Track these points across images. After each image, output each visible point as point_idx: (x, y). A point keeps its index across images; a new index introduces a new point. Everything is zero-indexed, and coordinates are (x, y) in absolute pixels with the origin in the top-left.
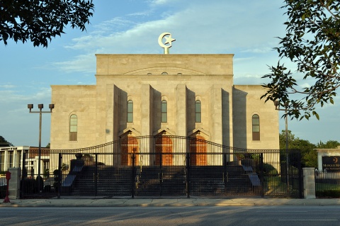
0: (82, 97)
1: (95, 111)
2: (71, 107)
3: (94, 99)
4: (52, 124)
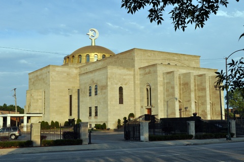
0: (125, 75)
1: (133, 85)
2: (119, 81)
3: (132, 77)
4: (109, 92)
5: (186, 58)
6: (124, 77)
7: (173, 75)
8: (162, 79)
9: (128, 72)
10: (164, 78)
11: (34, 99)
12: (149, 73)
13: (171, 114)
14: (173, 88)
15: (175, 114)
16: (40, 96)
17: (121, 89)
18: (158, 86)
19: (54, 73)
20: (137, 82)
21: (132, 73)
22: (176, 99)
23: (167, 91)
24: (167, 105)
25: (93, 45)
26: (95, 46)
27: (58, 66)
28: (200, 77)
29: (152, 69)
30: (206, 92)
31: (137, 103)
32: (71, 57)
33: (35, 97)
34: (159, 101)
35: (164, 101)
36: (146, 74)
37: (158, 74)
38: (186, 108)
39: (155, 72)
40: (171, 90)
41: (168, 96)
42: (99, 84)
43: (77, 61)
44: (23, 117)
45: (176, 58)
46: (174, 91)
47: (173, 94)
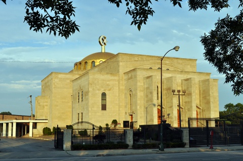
0: (109, 81)
1: (118, 90)
2: (102, 87)
3: (117, 83)
4: (90, 98)
5: (180, 61)
6: (108, 83)
7: (152, 80)
8: (143, 84)
9: (113, 78)
10: (144, 83)
11: (40, 106)
12: (131, 78)
13: (150, 121)
14: (151, 93)
15: (153, 121)
16: (46, 102)
17: (104, 95)
18: (138, 91)
19: (57, 80)
20: (121, 87)
21: (116, 78)
22: (154, 105)
23: (147, 96)
24: (147, 111)
25: (103, 51)
26: (105, 52)
27: (60, 73)
28: (186, 82)
29: (133, 74)
30: (191, 98)
31: (121, 109)
32: (78, 64)
33: (41, 104)
34: (138, 107)
35: (144, 106)
36: (129, 79)
37: (138, 79)
38: (168, 115)
39: (135, 77)
40: (150, 96)
41: (147, 101)
42: (85, 90)
43: (83, 67)
44: (29, 123)
45: (168, 62)
46: (152, 96)
47: (151, 100)
